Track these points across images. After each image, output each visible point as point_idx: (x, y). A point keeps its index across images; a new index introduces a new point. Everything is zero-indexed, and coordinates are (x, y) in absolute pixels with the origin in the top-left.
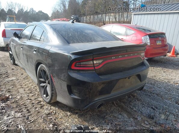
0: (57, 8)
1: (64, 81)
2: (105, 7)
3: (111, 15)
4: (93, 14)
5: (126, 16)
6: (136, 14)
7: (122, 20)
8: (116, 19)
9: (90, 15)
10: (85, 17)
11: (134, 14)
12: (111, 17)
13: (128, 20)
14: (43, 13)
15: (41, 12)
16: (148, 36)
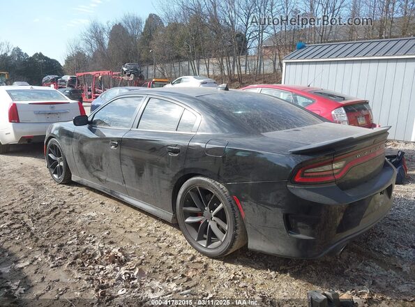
0: (81, 46)
1: (277, 206)
2: (196, 44)
3: (211, 61)
4: (169, 61)
5: (244, 64)
6: (291, 63)
7: (236, 73)
8: (222, 70)
9: (163, 61)
10: (150, 68)
11: (286, 63)
12: (211, 66)
13: (248, 72)
14: (46, 58)
15: (40, 56)
16: (342, 108)
